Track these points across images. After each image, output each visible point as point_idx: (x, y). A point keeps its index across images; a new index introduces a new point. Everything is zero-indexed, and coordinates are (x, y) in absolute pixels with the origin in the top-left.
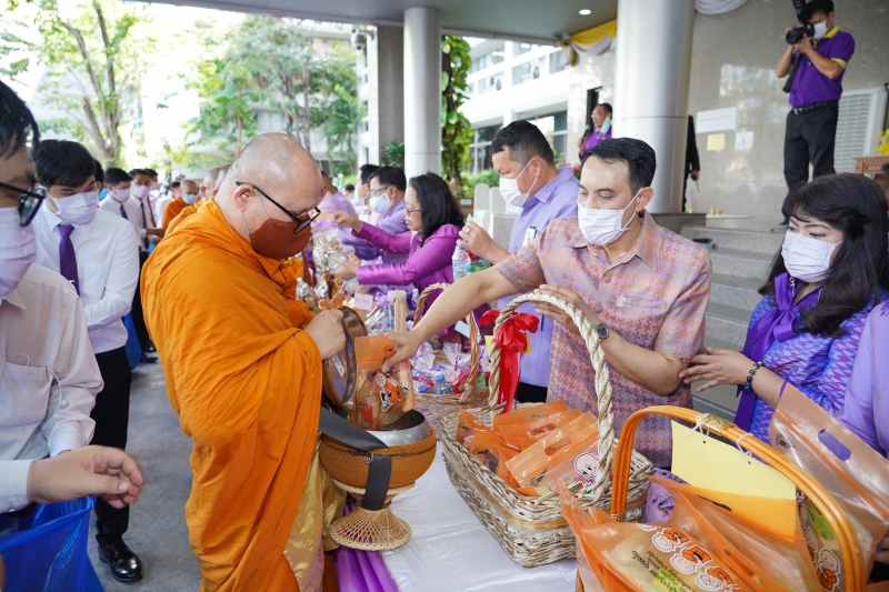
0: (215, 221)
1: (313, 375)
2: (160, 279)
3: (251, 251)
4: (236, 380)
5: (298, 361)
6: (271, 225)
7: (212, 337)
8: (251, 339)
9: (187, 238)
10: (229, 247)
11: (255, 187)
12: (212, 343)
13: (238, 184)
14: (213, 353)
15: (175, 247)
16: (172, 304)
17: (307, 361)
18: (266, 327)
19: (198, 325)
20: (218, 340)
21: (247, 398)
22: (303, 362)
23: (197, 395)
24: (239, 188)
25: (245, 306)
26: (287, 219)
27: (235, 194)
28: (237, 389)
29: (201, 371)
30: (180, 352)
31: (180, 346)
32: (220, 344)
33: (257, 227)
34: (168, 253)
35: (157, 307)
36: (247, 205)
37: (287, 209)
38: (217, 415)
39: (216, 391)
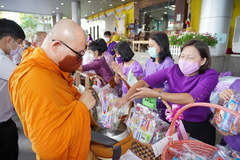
0: (42, 57)
1: (87, 119)
2: (18, 84)
3: (58, 69)
4: (59, 129)
5: (81, 115)
6: (68, 58)
7: (46, 111)
9: (30, 65)
10: (49, 68)
11: (61, 42)
12: (47, 114)
13: (53, 40)
14: (47, 118)
15: (25, 69)
16: (25, 96)
17: (84, 114)
18: (67, 101)
19: (39, 106)
20: (49, 112)
21: (64, 137)
22: (83, 114)
23: (41, 140)
24: (54, 42)
26: (74, 55)
27: (52, 45)
28: (59, 134)
29: (42, 129)
30: (31, 119)
31: (30, 116)
32: (50, 114)
33: (62, 59)
34: (22, 72)
35: (17, 97)
36: (57, 49)
37: (75, 51)
38: (52, 148)
39: (50, 137)
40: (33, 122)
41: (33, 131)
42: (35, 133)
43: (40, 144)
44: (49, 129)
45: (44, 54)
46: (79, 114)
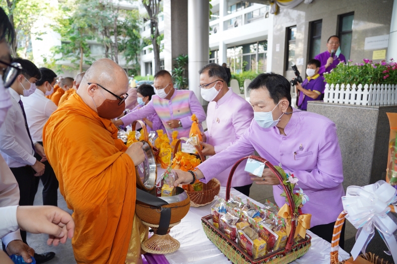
0: (79, 103)
1: (131, 175)
2: (54, 132)
3: (97, 116)
4: (95, 180)
5: (124, 168)
6: (107, 103)
7: (82, 159)
8: (100, 160)
9: (66, 112)
10: (87, 115)
11: (98, 85)
12: (83, 162)
13: (89, 84)
14: (83, 167)
15: (61, 116)
16: (61, 144)
17: (128, 168)
19: (75, 154)
20: (85, 160)
21: (101, 188)
22: (126, 168)
23: (76, 188)
24: (90, 86)
26: (114, 99)
27: (88, 89)
28: (96, 184)
29: (78, 177)
30: (67, 167)
31: (66, 164)
32: (87, 162)
33: (101, 105)
34: (57, 119)
35: (53, 146)
36: (94, 94)
37: (115, 94)
38: (87, 198)
39: (86, 186)
40: (68, 170)
41: (69, 179)
42: (71, 181)
43: (76, 193)
44: (86, 177)
45: (80, 99)
46: (122, 167)
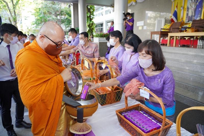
2: (16, 60)
5: (56, 82)
7: (28, 75)
8: (41, 76)
11: (45, 35)
12: (28, 77)
14: (28, 80)
16: (18, 66)
17: (59, 82)
18: (48, 73)
19: (25, 72)
20: (30, 76)
21: (38, 93)
25: (40, 67)
26: (54, 44)
27: (40, 37)
29: (24, 85)
31: (20, 78)
32: (31, 78)
36: (43, 40)
37: (54, 42)
38: (28, 98)
39: (28, 91)
40: (20, 81)
42: (21, 88)
44: (29, 86)
46: (54, 81)
